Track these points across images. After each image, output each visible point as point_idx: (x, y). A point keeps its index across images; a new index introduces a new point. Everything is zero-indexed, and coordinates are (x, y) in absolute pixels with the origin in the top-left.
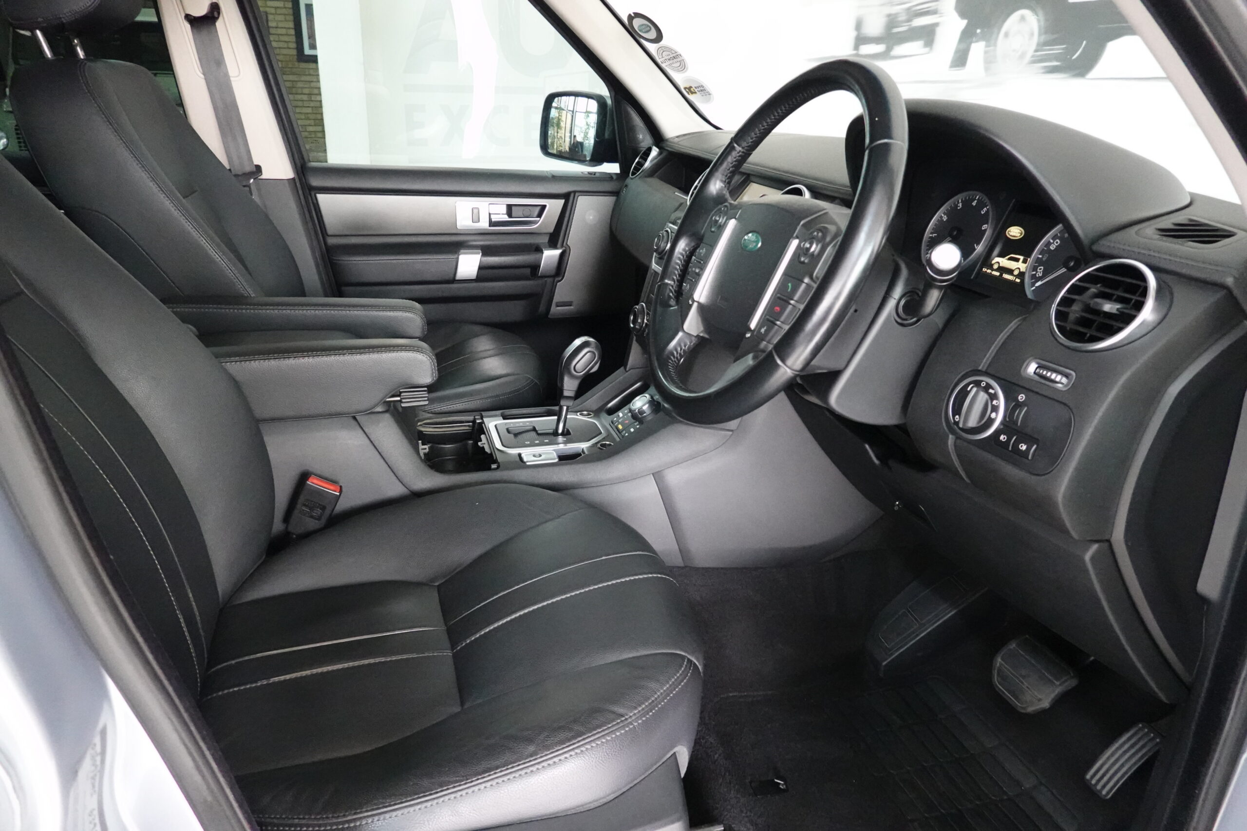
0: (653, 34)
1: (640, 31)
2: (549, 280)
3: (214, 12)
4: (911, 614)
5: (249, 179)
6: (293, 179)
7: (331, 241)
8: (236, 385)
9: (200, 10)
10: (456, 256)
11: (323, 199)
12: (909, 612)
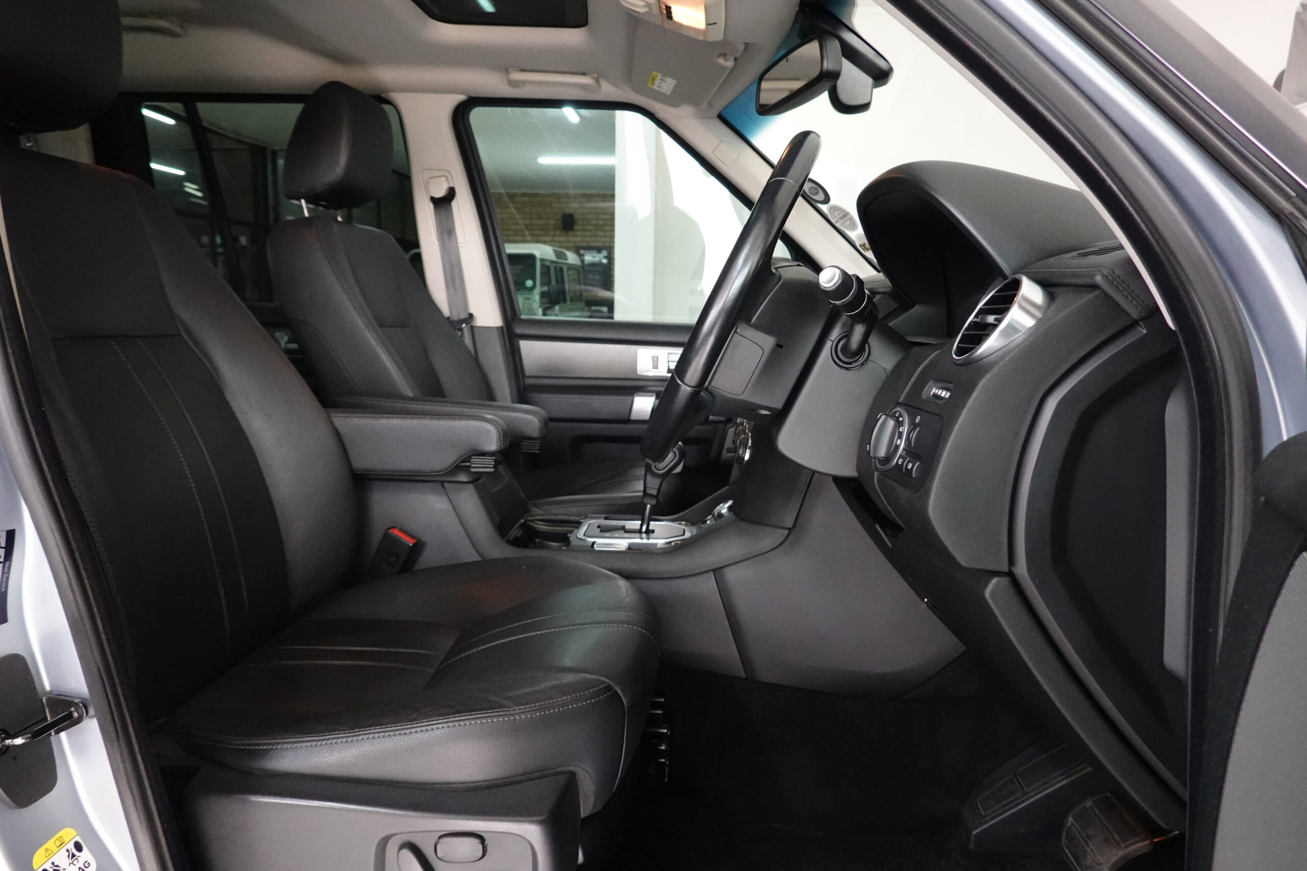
0: (820, 197)
1: (811, 194)
2: (721, 426)
3: (451, 193)
4: (1018, 781)
5: (462, 324)
6: (502, 327)
7: (529, 381)
8: (338, 435)
9: (440, 193)
10: (631, 398)
11: (526, 346)
12: (1017, 778)
